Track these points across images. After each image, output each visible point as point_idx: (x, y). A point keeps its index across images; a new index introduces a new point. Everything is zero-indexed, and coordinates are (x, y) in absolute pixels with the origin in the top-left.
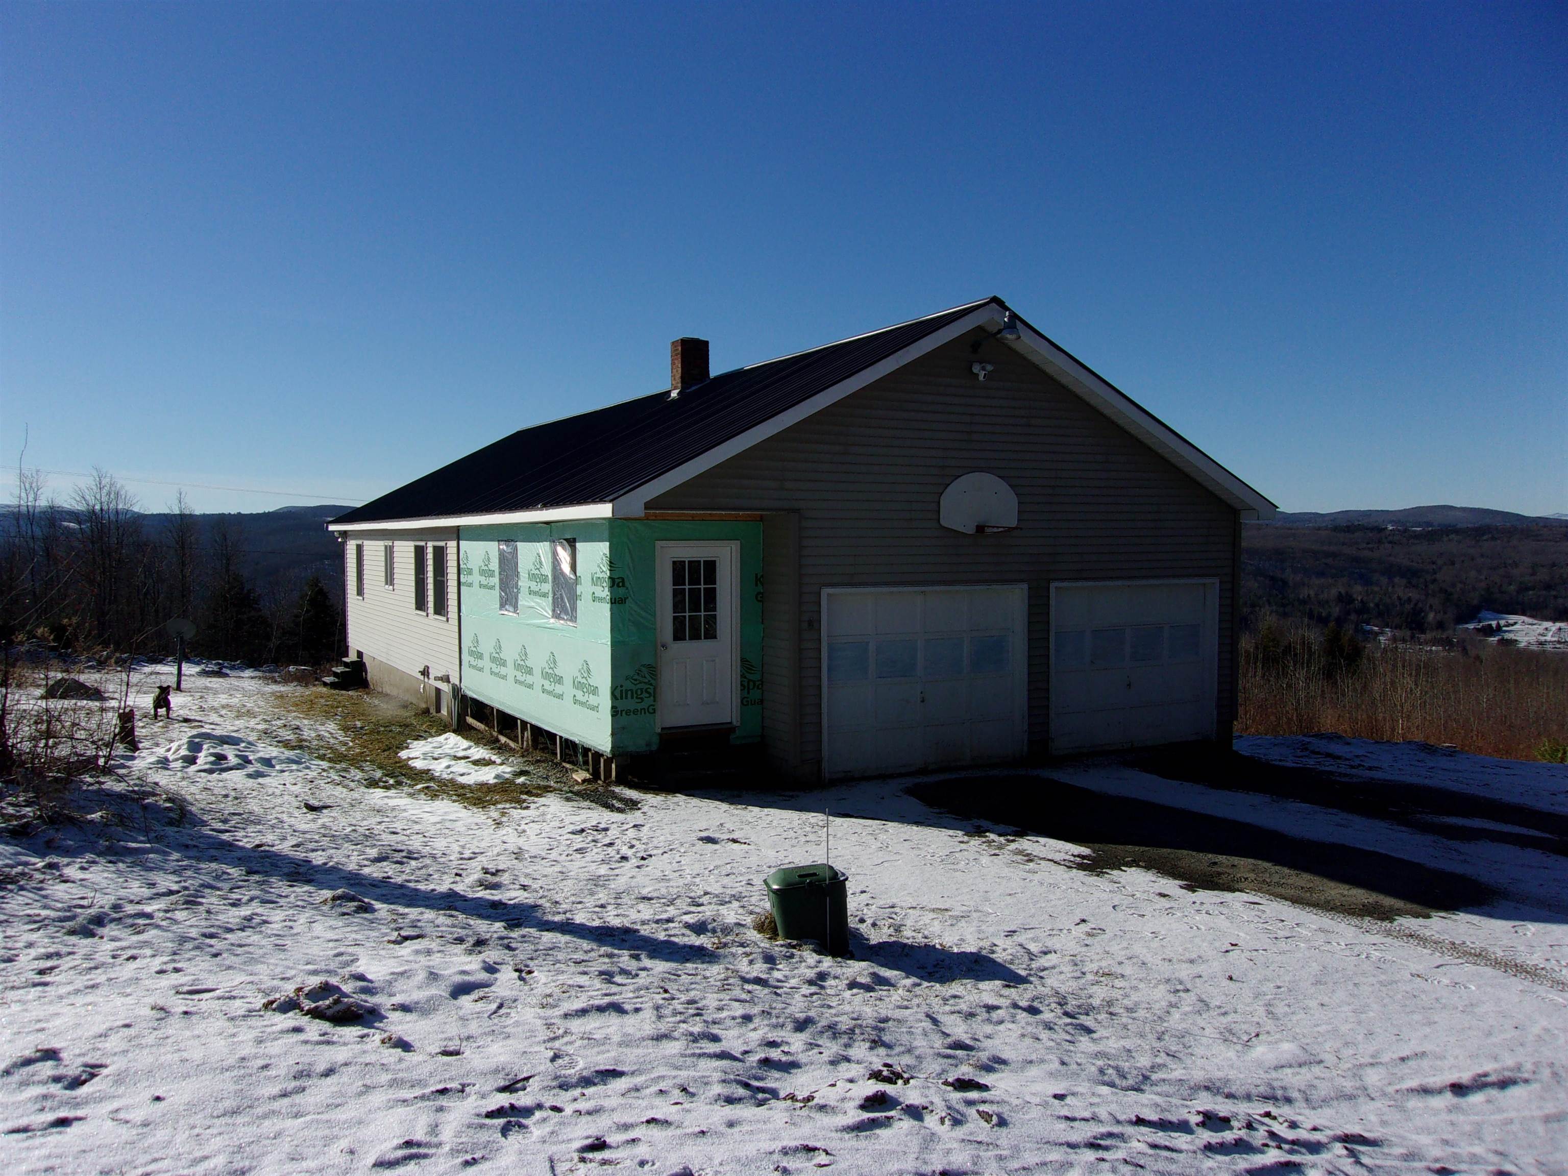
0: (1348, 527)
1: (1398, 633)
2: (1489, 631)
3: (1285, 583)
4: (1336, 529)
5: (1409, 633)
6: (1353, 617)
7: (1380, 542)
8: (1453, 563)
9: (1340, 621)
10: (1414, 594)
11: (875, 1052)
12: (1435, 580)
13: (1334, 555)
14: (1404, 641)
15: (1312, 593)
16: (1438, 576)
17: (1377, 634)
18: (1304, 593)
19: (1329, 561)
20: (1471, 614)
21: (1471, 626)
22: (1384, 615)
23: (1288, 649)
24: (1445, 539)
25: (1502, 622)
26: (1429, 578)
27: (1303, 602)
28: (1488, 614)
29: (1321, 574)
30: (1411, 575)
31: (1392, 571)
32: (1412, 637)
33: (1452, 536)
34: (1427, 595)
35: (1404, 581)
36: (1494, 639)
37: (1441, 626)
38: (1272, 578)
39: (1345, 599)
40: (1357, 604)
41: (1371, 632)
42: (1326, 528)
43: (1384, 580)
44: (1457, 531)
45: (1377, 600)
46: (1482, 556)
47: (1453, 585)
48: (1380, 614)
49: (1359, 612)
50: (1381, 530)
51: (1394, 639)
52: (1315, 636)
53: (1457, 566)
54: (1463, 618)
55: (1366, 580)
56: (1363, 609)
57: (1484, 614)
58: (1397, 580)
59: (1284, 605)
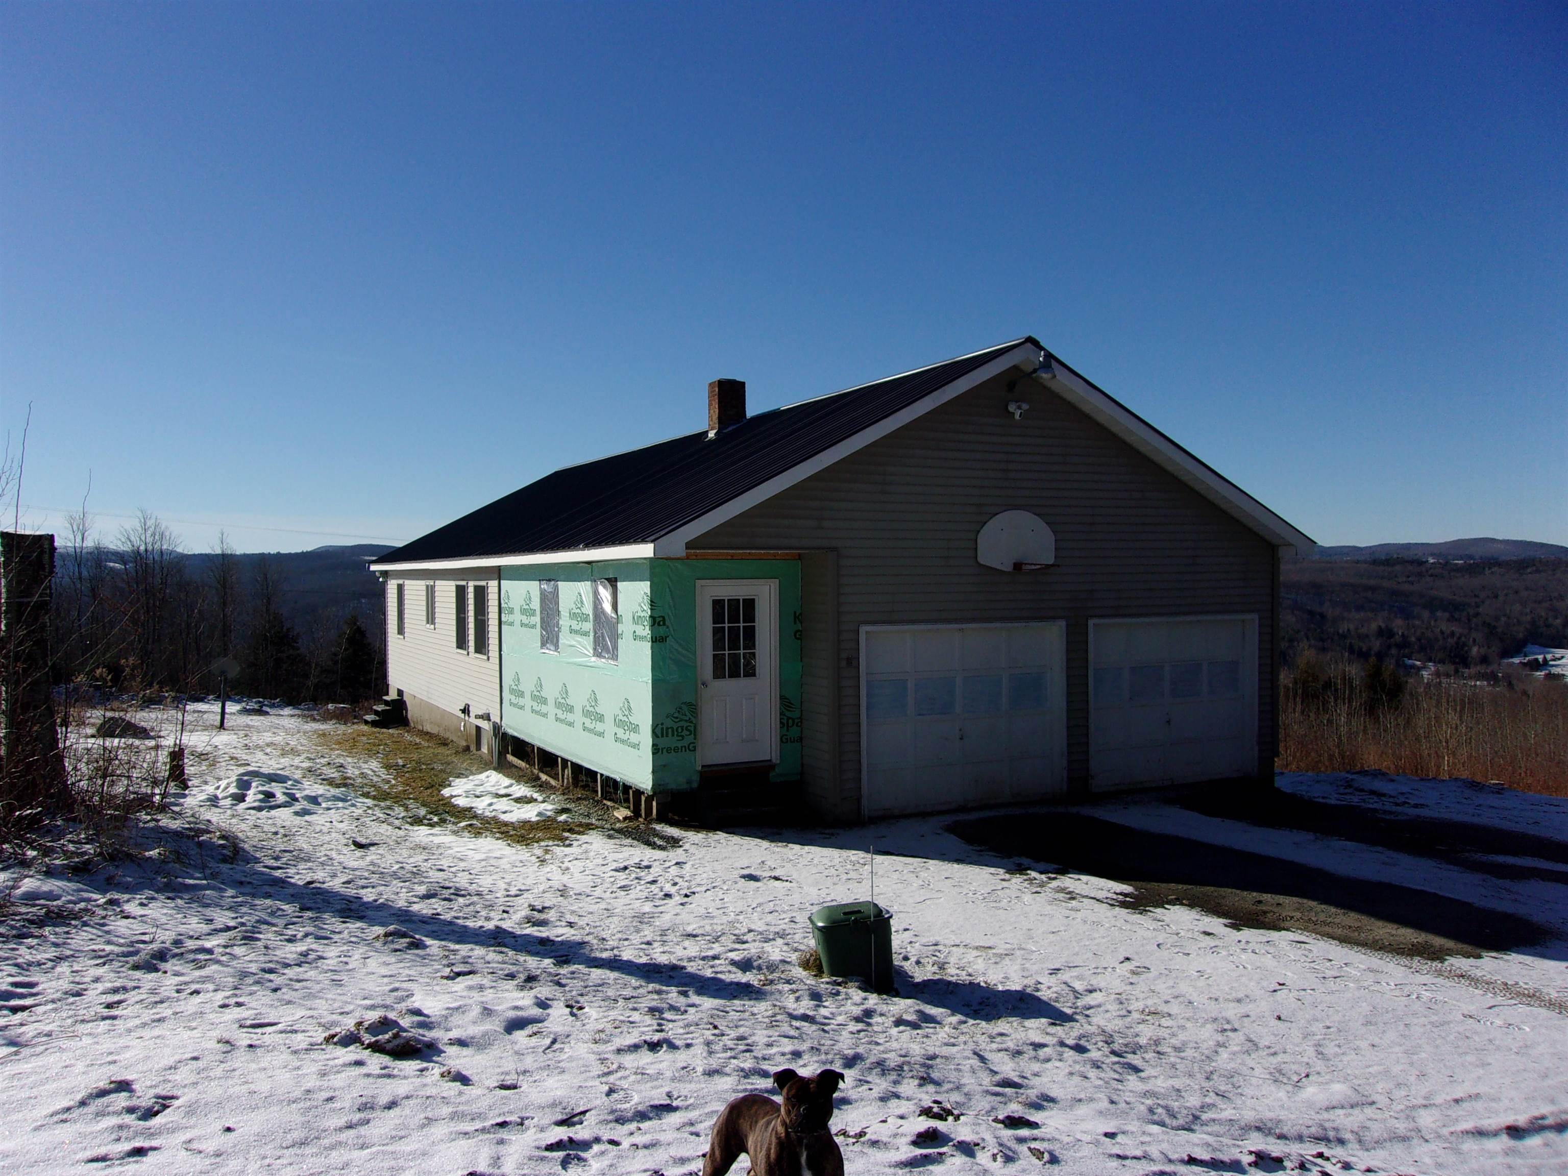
0: (1387, 560)
1: (1441, 668)
2: (1536, 665)
3: (1323, 616)
4: (1375, 562)
5: (1452, 667)
6: (1394, 651)
7: (1420, 575)
8: (1496, 597)
9: (1380, 656)
10: (1457, 629)
11: (924, 1089)
12: (1477, 615)
13: (1373, 589)
14: (1448, 676)
15: (1352, 627)
16: (1481, 610)
17: (1419, 669)
18: (1343, 627)
19: (1369, 594)
20: (1517, 648)
21: (1516, 660)
22: (1427, 650)
23: (1328, 685)
24: (1487, 571)
25: (1549, 657)
26: (1471, 611)
27: (1343, 636)
28: (1536, 648)
29: (1360, 608)
30: (1453, 608)
31: (1433, 605)
32: (1456, 671)
33: (1495, 569)
34: (1471, 629)
35: (1447, 615)
36: (1540, 674)
37: (1484, 660)
38: (1311, 613)
39: (1385, 633)
40: (1398, 639)
41: (1413, 666)
42: (1365, 562)
43: (1426, 614)
44: (1499, 564)
45: (1418, 633)
46: (1527, 589)
47: (1497, 618)
48: (1422, 649)
49: (1400, 646)
50: (1421, 563)
51: (1438, 674)
52: (1355, 671)
53: (1501, 598)
54: (1507, 653)
55: (1407, 614)
56: (1404, 644)
57: (1529, 648)
58: (1439, 614)
59: (1322, 640)
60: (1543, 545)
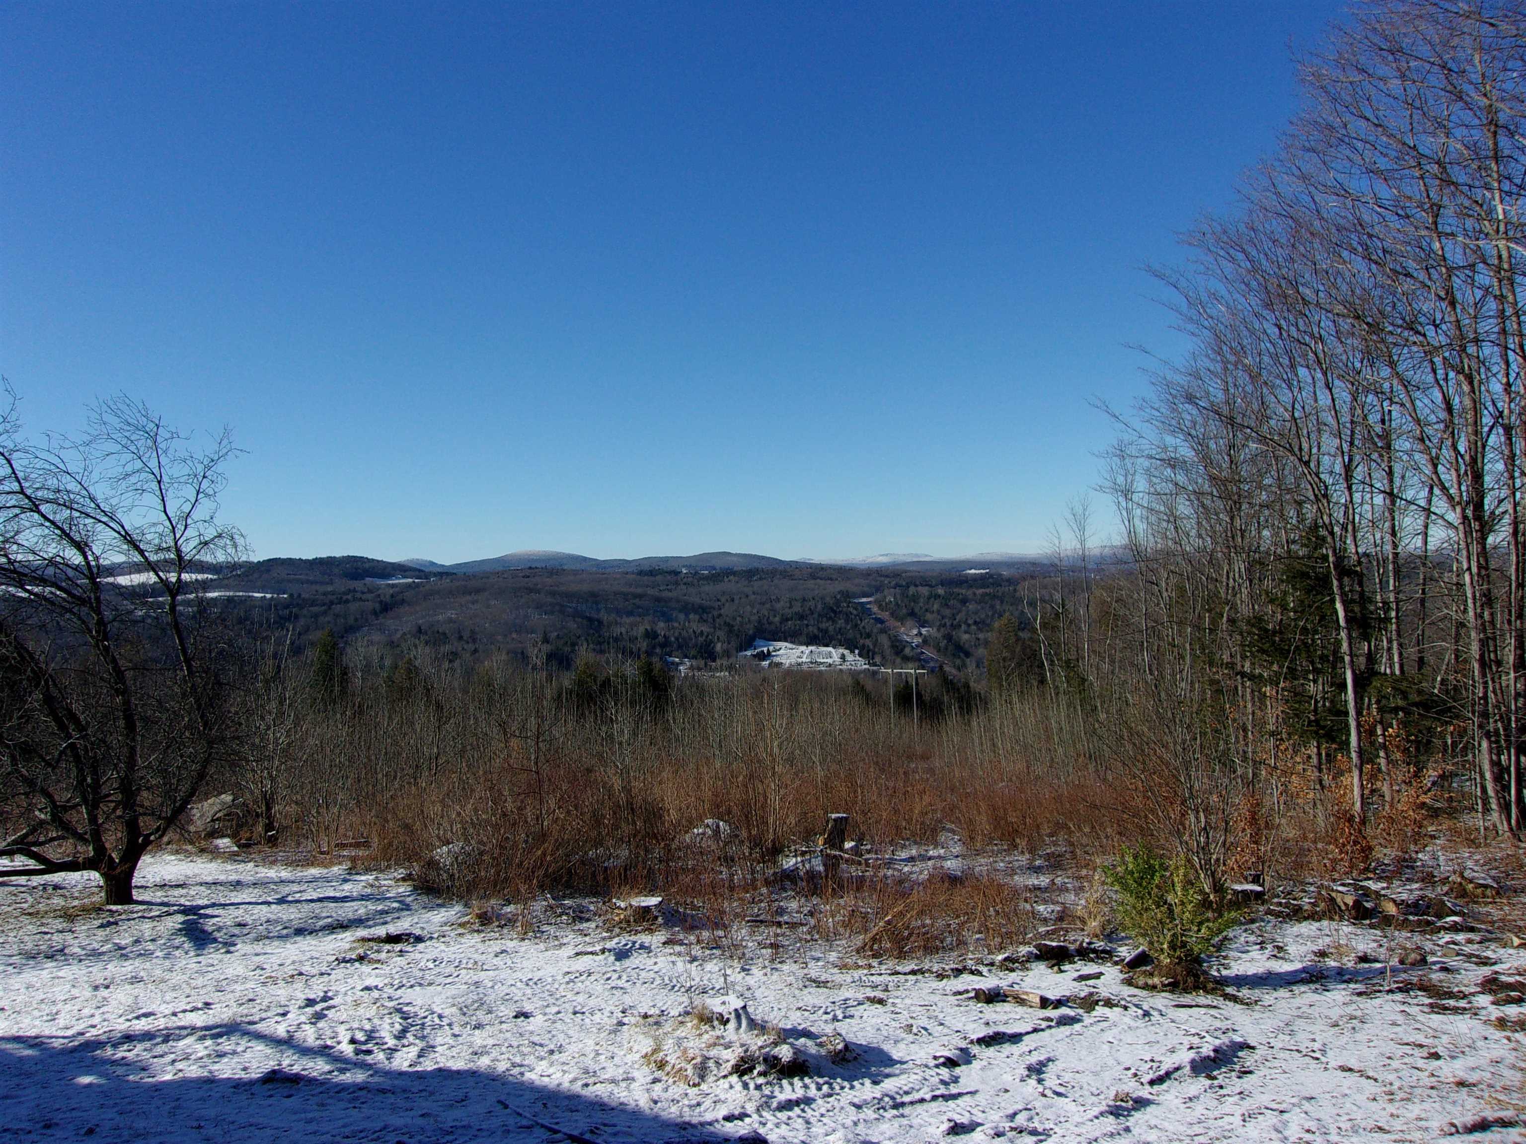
0: (651, 571)
1: (694, 662)
2: (763, 656)
3: (600, 622)
4: (641, 573)
5: (703, 662)
6: (658, 650)
7: (677, 583)
8: (733, 600)
9: (649, 653)
10: (705, 629)
12: (720, 615)
13: (640, 596)
14: (699, 669)
15: (623, 630)
16: (722, 611)
17: (678, 664)
18: (617, 631)
19: (637, 601)
20: (749, 643)
21: (749, 653)
22: (683, 647)
23: (606, 683)
24: (726, 579)
25: (771, 648)
26: (716, 613)
27: (616, 640)
28: (762, 642)
29: (630, 614)
30: (702, 610)
31: (687, 608)
32: (706, 664)
33: (731, 577)
34: (715, 628)
35: (697, 617)
36: (765, 663)
37: (727, 654)
38: (590, 620)
39: (651, 635)
40: (661, 639)
41: (673, 663)
42: (633, 573)
43: (682, 616)
44: (734, 573)
45: (676, 634)
46: (754, 593)
47: (734, 619)
48: (680, 647)
49: (663, 646)
50: (676, 573)
51: (692, 668)
52: (631, 669)
53: (736, 602)
54: (742, 648)
55: (668, 619)
56: (666, 644)
57: (758, 642)
58: (691, 616)
59: (600, 643)
60: (763, 558)
